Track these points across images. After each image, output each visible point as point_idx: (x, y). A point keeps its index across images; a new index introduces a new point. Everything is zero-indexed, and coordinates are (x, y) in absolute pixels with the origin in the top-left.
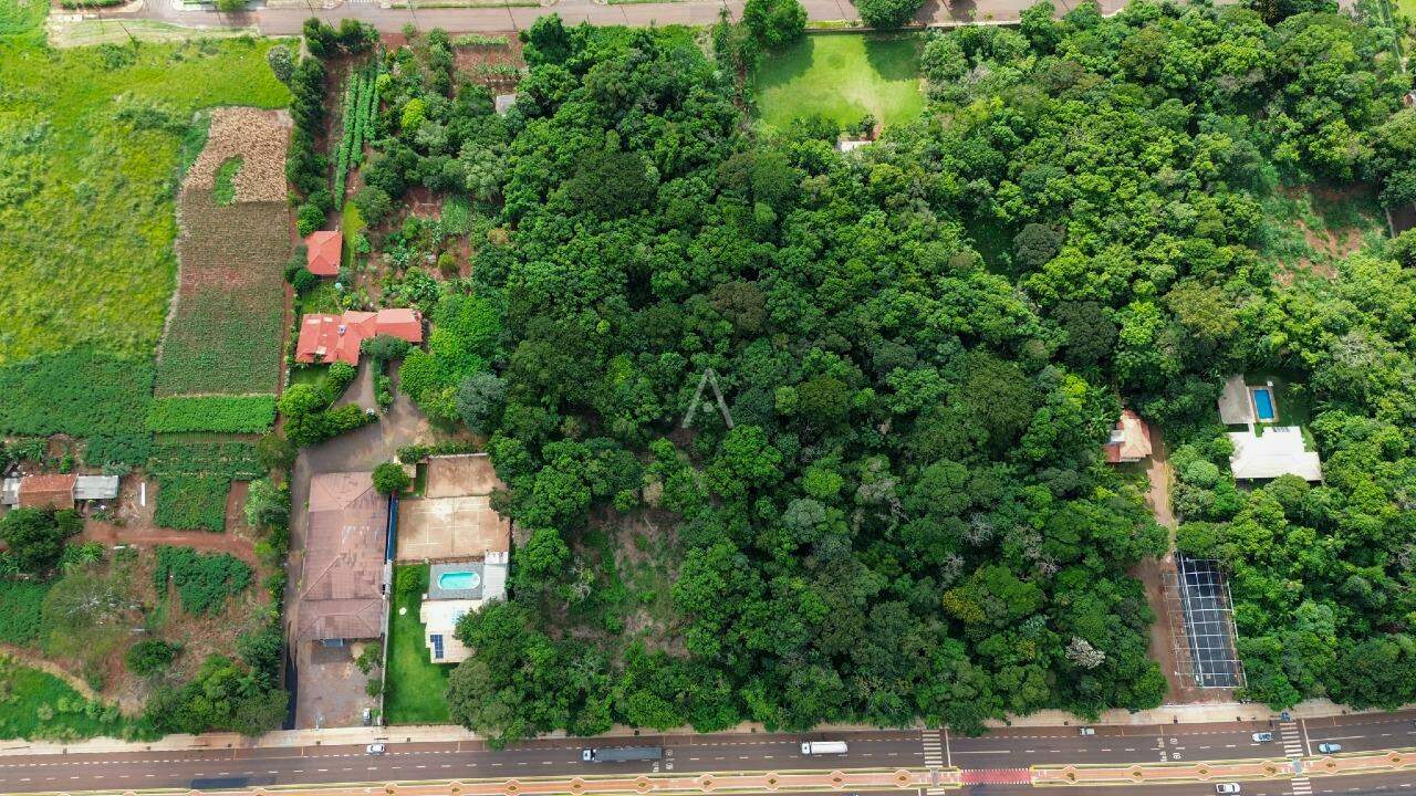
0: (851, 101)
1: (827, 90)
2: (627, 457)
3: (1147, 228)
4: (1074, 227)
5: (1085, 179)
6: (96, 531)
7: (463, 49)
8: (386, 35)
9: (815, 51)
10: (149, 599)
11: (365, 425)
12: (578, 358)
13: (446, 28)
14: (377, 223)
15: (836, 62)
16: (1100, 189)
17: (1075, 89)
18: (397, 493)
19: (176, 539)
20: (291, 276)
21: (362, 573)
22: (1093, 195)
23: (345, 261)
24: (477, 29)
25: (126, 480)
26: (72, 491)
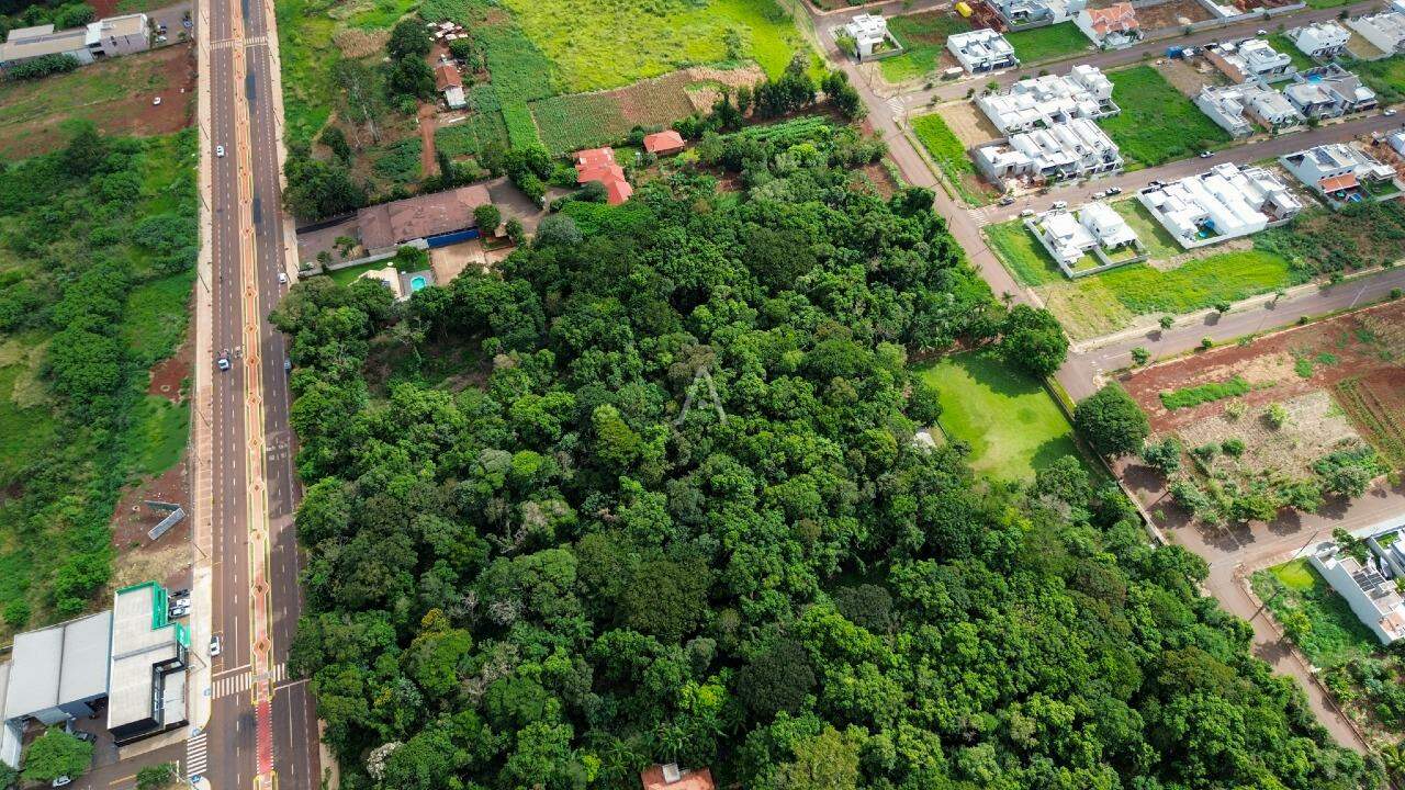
0: (987, 437)
1: (988, 416)
2: (529, 331)
3: (934, 715)
4: (905, 639)
5: (966, 629)
6: (428, 109)
7: (883, 169)
8: (869, 126)
9: (1028, 396)
10: (384, 144)
11: (532, 201)
12: (605, 273)
13: (892, 149)
14: (705, 166)
15: (1027, 417)
16: (961, 648)
17: (1087, 600)
18: (479, 230)
19: (428, 142)
20: (638, 128)
21: (410, 224)
22: (951, 644)
23: (661, 155)
24: (906, 170)
25: (464, 109)
26: (450, 87)
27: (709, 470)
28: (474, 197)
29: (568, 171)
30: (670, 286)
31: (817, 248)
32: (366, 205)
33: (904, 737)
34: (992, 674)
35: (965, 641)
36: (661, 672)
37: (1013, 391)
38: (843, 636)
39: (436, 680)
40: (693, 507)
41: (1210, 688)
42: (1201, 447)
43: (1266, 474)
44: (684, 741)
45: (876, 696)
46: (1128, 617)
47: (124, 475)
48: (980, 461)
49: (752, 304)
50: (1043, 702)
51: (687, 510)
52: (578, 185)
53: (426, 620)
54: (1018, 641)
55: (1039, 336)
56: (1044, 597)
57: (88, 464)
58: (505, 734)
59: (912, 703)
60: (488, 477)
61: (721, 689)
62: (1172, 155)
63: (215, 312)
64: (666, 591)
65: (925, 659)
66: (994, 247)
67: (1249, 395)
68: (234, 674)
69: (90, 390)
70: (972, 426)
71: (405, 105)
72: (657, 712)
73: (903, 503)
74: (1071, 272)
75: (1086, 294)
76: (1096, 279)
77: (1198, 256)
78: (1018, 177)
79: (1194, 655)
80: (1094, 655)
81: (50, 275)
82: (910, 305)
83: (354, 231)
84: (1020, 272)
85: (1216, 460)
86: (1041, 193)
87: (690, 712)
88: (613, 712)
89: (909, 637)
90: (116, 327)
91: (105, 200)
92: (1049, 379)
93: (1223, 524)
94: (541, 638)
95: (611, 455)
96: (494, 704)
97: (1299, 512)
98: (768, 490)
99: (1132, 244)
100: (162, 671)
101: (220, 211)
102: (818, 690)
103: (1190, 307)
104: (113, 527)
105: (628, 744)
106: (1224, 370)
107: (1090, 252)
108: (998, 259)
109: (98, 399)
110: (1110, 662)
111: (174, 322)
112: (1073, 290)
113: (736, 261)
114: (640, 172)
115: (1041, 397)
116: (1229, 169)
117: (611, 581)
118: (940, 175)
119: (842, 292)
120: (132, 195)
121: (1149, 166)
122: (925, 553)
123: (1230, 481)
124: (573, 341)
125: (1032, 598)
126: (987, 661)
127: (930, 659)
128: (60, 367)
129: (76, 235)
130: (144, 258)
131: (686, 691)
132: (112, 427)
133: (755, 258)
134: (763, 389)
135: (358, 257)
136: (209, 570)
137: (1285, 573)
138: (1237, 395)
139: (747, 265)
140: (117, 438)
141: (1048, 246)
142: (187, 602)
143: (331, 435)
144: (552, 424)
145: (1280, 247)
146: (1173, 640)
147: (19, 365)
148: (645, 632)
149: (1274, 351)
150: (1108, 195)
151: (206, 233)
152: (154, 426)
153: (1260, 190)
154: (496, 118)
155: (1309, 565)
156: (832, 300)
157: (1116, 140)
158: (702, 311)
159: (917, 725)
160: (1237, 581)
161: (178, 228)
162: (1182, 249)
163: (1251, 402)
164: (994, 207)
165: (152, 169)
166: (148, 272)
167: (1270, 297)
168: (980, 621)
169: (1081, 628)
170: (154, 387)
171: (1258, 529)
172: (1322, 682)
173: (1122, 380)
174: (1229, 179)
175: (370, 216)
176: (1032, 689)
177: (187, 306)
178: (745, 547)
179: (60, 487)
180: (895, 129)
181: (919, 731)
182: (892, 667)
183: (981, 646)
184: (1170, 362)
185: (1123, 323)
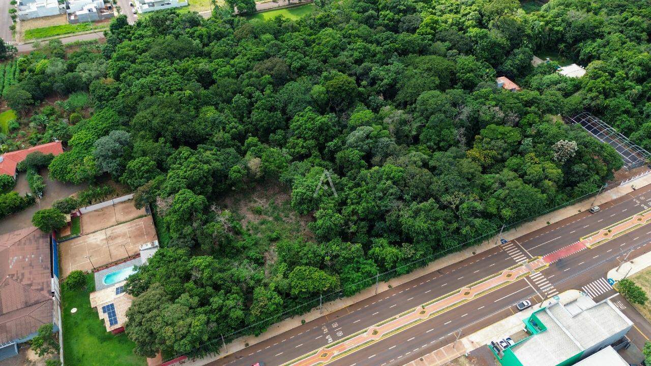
7: (71, 48)
11: (22, 206)
68: (536, 286)
136: (464, 340)
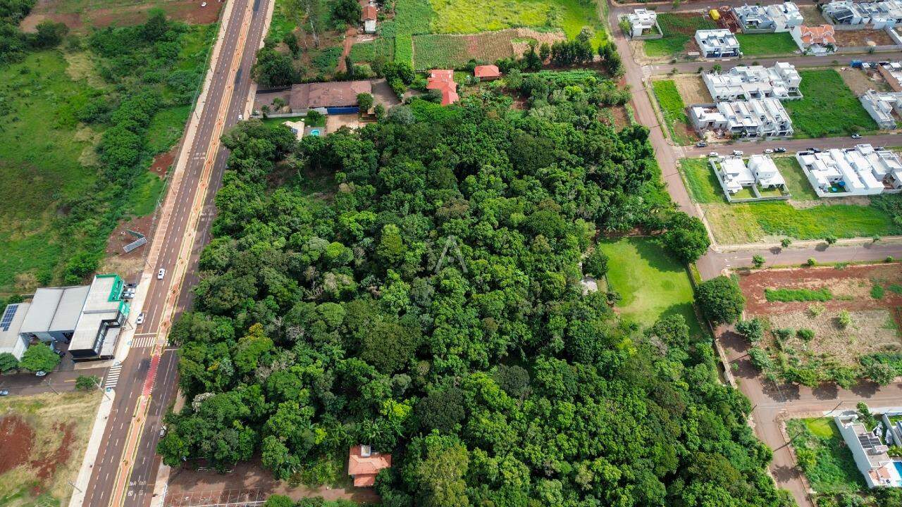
0: (635, 294)
1: (642, 280)
2: (365, 172)
3: (530, 454)
4: (529, 405)
5: (567, 406)
7: (625, 110)
8: (624, 81)
9: (673, 273)
11: (395, 95)
12: (420, 145)
13: (634, 99)
14: (508, 90)
15: (667, 286)
16: (561, 418)
18: (358, 108)
19: (347, 51)
20: (473, 61)
21: (319, 98)
22: (555, 414)
23: (483, 80)
24: (640, 114)
25: (374, 34)
26: (369, 20)
27: (442, 276)
28: (362, 87)
29: (423, 80)
30: (456, 159)
31: (557, 152)
32: (299, 82)
33: (506, 463)
34: (576, 438)
35: (564, 414)
36: (372, 389)
37: (663, 268)
38: (488, 393)
39: (243, 363)
40: (425, 296)
41: (719, 482)
42: (783, 329)
43: (823, 356)
44: (377, 434)
45: (497, 434)
46: (682, 425)
47: (123, 213)
48: (626, 308)
49: (505, 180)
50: (603, 464)
51: (421, 297)
52: (426, 90)
53: (252, 329)
54: (600, 422)
55: (688, 234)
56: (629, 399)
57: (106, 204)
58: (273, 403)
59: (521, 444)
60: (310, 252)
61: (409, 408)
62: (831, 132)
63: (198, 130)
64: (390, 341)
65: (537, 420)
66: (683, 173)
67: (830, 303)
68: (146, 336)
69: (119, 163)
70: (628, 284)
71: (338, 27)
72: (366, 413)
73: (557, 321)
74: (730, 198)
75: (736, 215)
76: (747, 206)
77: (827, 204)
78: (715, 130)
79: (717, 459)
80: (649, 443)
81: (118, 94)
82: (607, 199)
83: (288, 97)
84: (695, 193)
85: (790, 340)
86: (728, 143)
87: (386, 417)
88: (341, 407)
89: (532, 404)
90: (144, 130)
91: (158, 57)
92: (691, 265)
93: (780, 383)
94: (310, 354)
95: (384, 255)
96: (270, 384)
97: (838, 387)
98: (474, 295)
99: (781, 187)
100: (107, 325)
101: (218, 73)
102: (464, 422)
103: (808, 235)
104: (108, 241)
105: (346, 428)
106: (818, 283)
107: (749, 188)
108: (683, 181)
109: (122, 169)
110: (658, 450)
111: (175, 133)
112: (727, 210)
113: (502, 151)
114: (467, 88)
115: (682, 275)
116: (868, 149)
117: (360, 329)
118: (661, 119)
119: (564, 182)
120: (173, 56)
121: (812, 137)
122: (562, 355)
123: (795, 356)
124: (388, 184)
125: (620, 398)
126: (576, 430)
127: (541, 420)
128: (107, 146)
129: (138, 74)
130: (170, 94)
131: (386, 404)
132: (124, 185)
133: (514, 152)
134: (490, 233)
135: (286, 113)
136: (150, 276)
137: (815, 425)
138: (822, 301)
139: (509, 155)
140: (126, 192)
141: (720, 179)
142: (134, 290)
143: (234, 212)
144: (358, 230)
145: (888, 208)
146: (707, 446)
147: (88, 142)
148: (370, 363)
149: (859, 276)
150: (775, 152)
151: (207, 85)
152: (146, 189)
153: (886, 166)
154: (391, 42)
155: (833, 423)
156: (556, 187)
157: (793, 116)
158: (471, 179)
159: (518, 459)
160: (777, 422)
161: (193, 79)
162: (816, 197)
163: (830, 307)
164: (691, 148)
165: (189, 43)
166: (169, 102)
167: (870, 240)
168: (579, 404)
169: (646, 424)
170: (153, 168)
171: (805, 392)
172: (815, 501)
173: (742, 275)
174: (865, 155)
175: (298, 89)
176: (600, 454)
177: (184, 125)
178: (446, 326)
179: (88, 213)
180: (641, 86)
181: (517, 462)
182: (516, 420)
183: (574, 419)
184: (780, 270)
185: (756, 238)
